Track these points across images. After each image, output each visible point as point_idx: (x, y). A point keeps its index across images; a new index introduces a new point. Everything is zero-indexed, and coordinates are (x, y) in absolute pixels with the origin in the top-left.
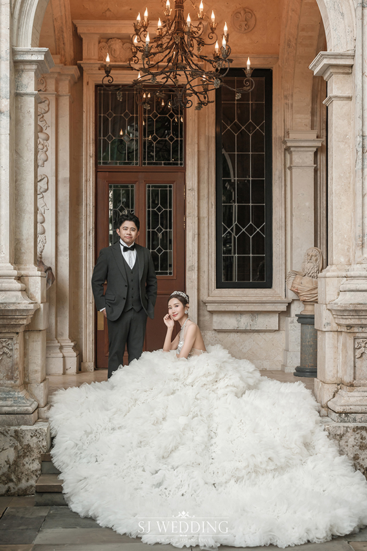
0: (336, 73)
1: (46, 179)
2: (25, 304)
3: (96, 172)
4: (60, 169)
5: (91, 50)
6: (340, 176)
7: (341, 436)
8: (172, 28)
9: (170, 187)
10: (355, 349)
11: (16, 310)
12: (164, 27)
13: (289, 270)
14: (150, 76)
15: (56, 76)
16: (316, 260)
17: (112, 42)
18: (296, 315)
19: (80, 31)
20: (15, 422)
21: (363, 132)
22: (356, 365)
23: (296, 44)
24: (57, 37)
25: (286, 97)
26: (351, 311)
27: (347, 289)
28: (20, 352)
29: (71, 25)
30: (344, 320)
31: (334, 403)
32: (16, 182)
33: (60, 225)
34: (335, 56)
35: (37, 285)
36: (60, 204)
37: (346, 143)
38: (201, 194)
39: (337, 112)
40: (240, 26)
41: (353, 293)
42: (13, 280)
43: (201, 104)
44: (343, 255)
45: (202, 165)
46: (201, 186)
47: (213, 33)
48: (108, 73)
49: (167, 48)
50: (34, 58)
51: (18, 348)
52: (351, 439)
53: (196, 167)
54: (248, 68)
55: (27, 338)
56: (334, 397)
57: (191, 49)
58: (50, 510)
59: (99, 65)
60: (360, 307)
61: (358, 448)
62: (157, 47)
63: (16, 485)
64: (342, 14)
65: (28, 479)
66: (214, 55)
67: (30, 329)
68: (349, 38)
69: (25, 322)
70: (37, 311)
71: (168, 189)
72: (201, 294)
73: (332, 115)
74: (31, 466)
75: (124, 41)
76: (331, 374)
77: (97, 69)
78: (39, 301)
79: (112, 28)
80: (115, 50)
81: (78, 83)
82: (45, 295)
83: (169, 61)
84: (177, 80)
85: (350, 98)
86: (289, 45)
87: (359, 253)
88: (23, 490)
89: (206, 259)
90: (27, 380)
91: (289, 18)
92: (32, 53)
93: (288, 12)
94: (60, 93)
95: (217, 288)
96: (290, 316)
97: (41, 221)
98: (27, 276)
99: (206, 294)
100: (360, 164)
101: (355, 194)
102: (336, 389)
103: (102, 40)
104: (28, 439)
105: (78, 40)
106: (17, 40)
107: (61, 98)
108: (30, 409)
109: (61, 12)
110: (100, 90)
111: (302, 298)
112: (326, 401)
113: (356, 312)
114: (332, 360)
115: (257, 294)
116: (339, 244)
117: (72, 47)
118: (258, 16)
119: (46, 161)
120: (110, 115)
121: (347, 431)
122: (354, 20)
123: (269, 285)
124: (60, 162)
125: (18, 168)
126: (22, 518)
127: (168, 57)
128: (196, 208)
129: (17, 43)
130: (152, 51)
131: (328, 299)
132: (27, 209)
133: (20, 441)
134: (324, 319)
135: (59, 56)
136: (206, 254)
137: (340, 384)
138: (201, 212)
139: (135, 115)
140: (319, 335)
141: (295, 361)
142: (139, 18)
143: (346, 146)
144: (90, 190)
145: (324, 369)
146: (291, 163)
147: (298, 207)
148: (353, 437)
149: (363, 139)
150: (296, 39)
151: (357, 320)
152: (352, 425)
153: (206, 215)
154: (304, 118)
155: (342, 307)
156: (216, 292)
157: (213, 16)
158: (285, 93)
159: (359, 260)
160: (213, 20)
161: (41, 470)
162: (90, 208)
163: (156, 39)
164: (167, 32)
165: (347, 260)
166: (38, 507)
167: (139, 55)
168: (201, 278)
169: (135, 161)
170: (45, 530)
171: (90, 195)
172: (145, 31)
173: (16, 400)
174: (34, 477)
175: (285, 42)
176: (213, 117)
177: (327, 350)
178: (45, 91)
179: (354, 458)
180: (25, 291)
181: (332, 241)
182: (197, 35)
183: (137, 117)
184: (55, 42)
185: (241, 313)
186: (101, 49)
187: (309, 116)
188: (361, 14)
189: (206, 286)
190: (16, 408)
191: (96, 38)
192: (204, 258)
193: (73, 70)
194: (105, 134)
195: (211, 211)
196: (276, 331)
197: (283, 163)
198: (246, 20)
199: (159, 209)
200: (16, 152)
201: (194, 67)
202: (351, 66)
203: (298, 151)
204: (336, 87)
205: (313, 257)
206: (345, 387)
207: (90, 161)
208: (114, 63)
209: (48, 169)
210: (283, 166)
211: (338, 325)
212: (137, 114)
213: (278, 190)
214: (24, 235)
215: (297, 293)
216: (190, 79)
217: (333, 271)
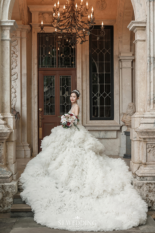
0: (139, 30)
1: (16, 74)
2: (6, 130)
3: (38, 71)
4: (23, 69)
5: (35, 18)
6: (140, 74)
7: (141, 187)
8: (70, 9)
9: (70, 77)
10: (147, 148)
11: (2, 133)
12: (66, 9)
13: (121, 112)
14: (60, 30)
15: (20, 29)
16: (132, 108)
17: (44, 15)
18: (124, 132)
19: (30, 10)
20: (2, 181)
21: (150, 55)
22: (147, 155)
23: (123, 15)
24: (21, 13)
25: (119, 38)
26: (145, 132)
27: (143, 123)
28: (4, 151)
29: (27, 8)
30: (142, 136)
31: (138, 172)
32: (2, 78)
33: (23, 94)
34: (138, 23)
35: (11, 121)
36: (23, 84)
37: (143, 60)
38: (83, 80)
39: (139, 46)
40: (100, 7)
41: (146, 124)
42: (1, 120)
43: (82, 41)
44: (142, 108)
45: (83, 67)
46: (83, 76)
47: (87, 11)
48: (42, 29)
49: (67, 18)
50: (9, 24)
51: (3, 149)
52: (145, 188)
53: (81, 68)
54: (102, 26)
55: (7, 144)
56: (138, 169)
57: (78, 18)
58: (17, 219)
59: (39, 25)
60: (149, 130)
61: (148, 192)
62: (63, 17)
63: (3, 208)
64: (141, 5)
65: (8, 206)
66: (88, 20)
67: (8, 141)
68: (144, 15)
69: (6, 138)
70: (11, 133)
71: (69, 78)
72: (83, 123)
73: (137, 48)
74: (9, 200)
75: (49, 14)
76: (137, 159)
77: (38, 26)
78: (12, 128)
79: (44, 9)
80: (46, 18)
81: (30, 32)
82: (15, 126)
83: (68, 23)
84: (72, 32)
85: (144, 41)
86: (120, 16)
87: (148, 107)
88: (6, 211)
89: (85, 108)
90: (7, 163)
91: (120, 4)
92: (8, 22)
93: (120, 1)
94: (22, 37)
95: (90, 120)
96: (121, 132)
97: (14, 92)
98: (7, 118)
99: (86, 123)
100: (149, 69)
101: (147, 82)
102: (139, 166)
103: (40, 14)
104: (7, 189)
105: (30, 14)
106: (2, 17)
107: (23, 39)
108: (9, 176)
109: (22, 2)
110: (40, 35)
111: (126, 124)
112: (135, 171)
113: (147, 132)
114: (137, 153)
115: (107, 122)
116: (140, 103)
117: (27, 17)
118: (107, 3)
119: (17, 66)
120: (44, 46)
121: (143, 185)
122: (146, 7)
123: (112, 119)
124: (22, 67)
125: (3, 72)
126: (5, 223)
127: (68, 22)
128: (81, 86)
129: (2, 18)
130: (61, 19)
131: (136, 127)
132: (7, 89)
133: (4, 190)
134: (134, 135)
135: (22, 21)
136: (85, 106)
137: (141, 163)
138: (83, 88)
139: (55, 46)
140: (132, 142)
141: (124, 152)
142: (55, 5)
143: (143, 61)
144: (35, 78)
145: (134, 157)
146: (122, 66)
147: (125, 85)
148: (146, 187)
149: (150, 58)
150: (123, 13)
151: (148, 136)
152: (145, 182)
153: (85, 89)
154: (127, 47)
155: (141, 130)
156: (90, 122)
157: (87, 4)
158: (119, 36)
159: (148, 110)
160: (87, 6)
161: (13, 202)
162: (35, 86)
163: (63, 14)
164: (67, 11)
165: (144, 110)
166: (12, 218)
167: (56, 21)
168: (83, 116)
169: (55, 66)
170: (14, 229)
171: (35, 81)
172: (58, 10)
173: (2, 172)
174: (10, 205)
175: (119, 14)
176: (88, 46)
177: (135, 148)
178: (16, 36)
179: (146, 196)
180: (6, 124)
181: (137, 102)
182: (80, 12)
183: (55, 47)
184: (20, 15)
185: (101, 131)
186: (40, 17)
187: (129, 46)
188: (149, 5)
189: (86, 119)
190: (2, 176)
191: (38, 13)
192: (85, 107)
193: (28, 27)
194: (42, 54)
195: (88, 87)
196: (115, 138)
197: (118, 66)
198: (102, 5)
199: (65, 86)
200: (2, 65)
201: (79, 26)
202: (145, 27)
203: (125, 61)
204: (138, 36)
205: (131, 107)
206: (143, 165)
207: (35, 66)
208: (45, 24)
209: (17, 70)
210: (118, 68)
211: (140, 138)
212: (55, 45)
213: (116, 78)
214: (6, 100)
215: (124, 122)
216: (77, 31)
217: (138, 115)
